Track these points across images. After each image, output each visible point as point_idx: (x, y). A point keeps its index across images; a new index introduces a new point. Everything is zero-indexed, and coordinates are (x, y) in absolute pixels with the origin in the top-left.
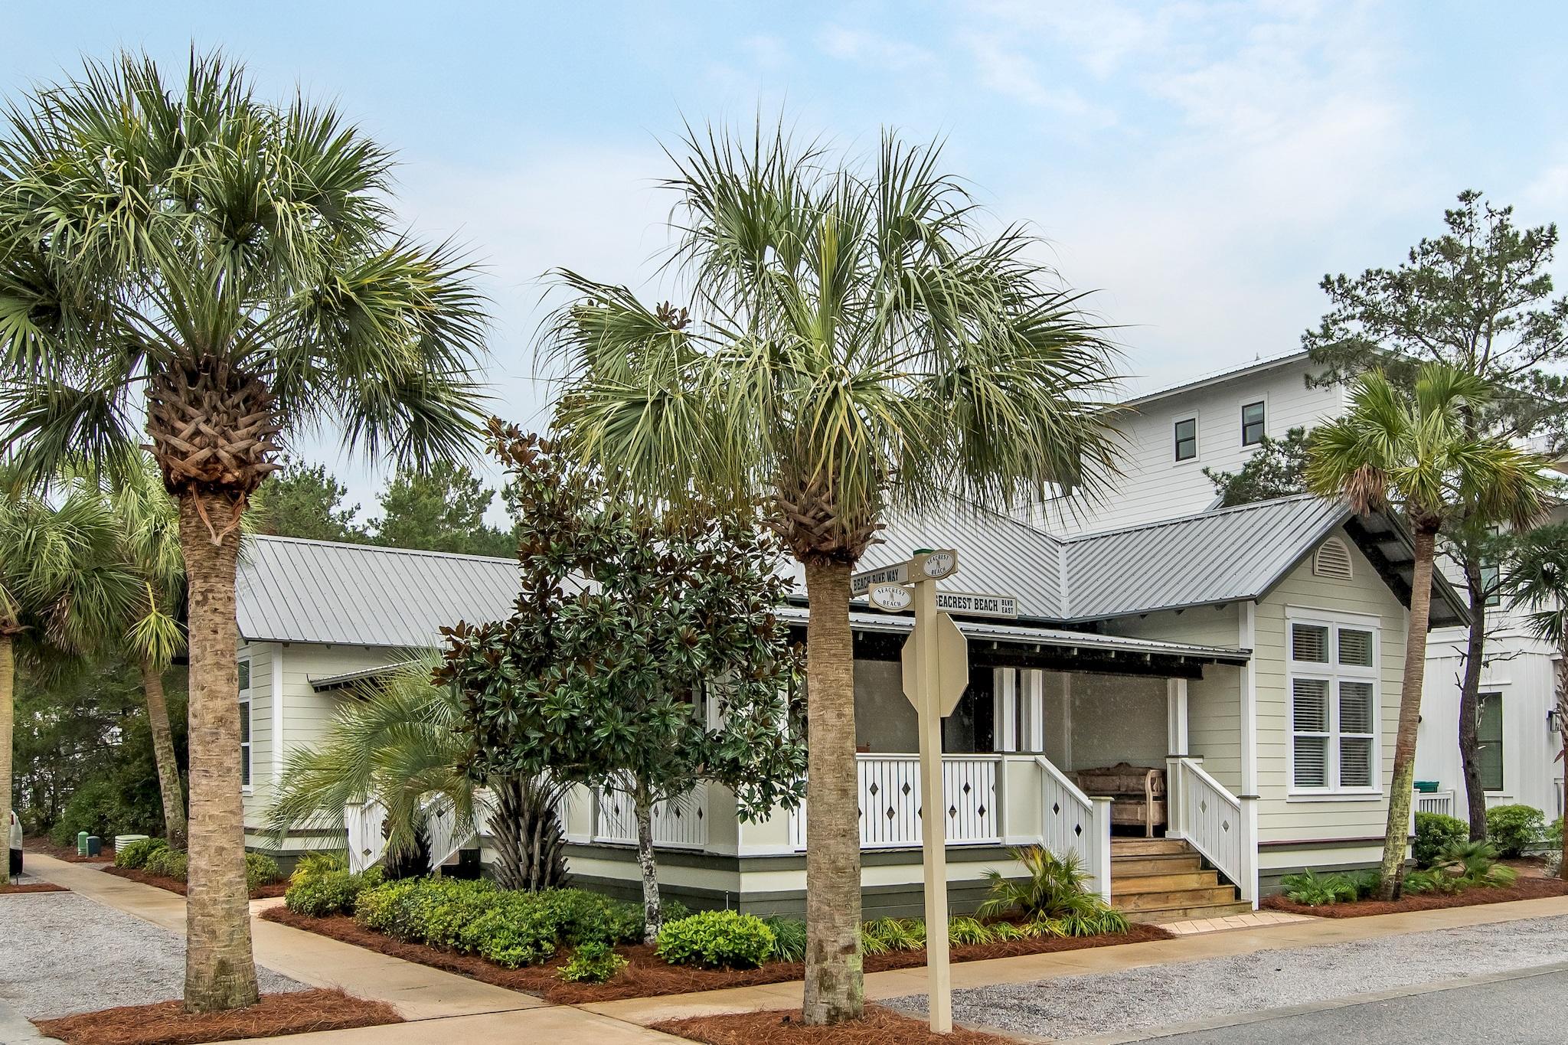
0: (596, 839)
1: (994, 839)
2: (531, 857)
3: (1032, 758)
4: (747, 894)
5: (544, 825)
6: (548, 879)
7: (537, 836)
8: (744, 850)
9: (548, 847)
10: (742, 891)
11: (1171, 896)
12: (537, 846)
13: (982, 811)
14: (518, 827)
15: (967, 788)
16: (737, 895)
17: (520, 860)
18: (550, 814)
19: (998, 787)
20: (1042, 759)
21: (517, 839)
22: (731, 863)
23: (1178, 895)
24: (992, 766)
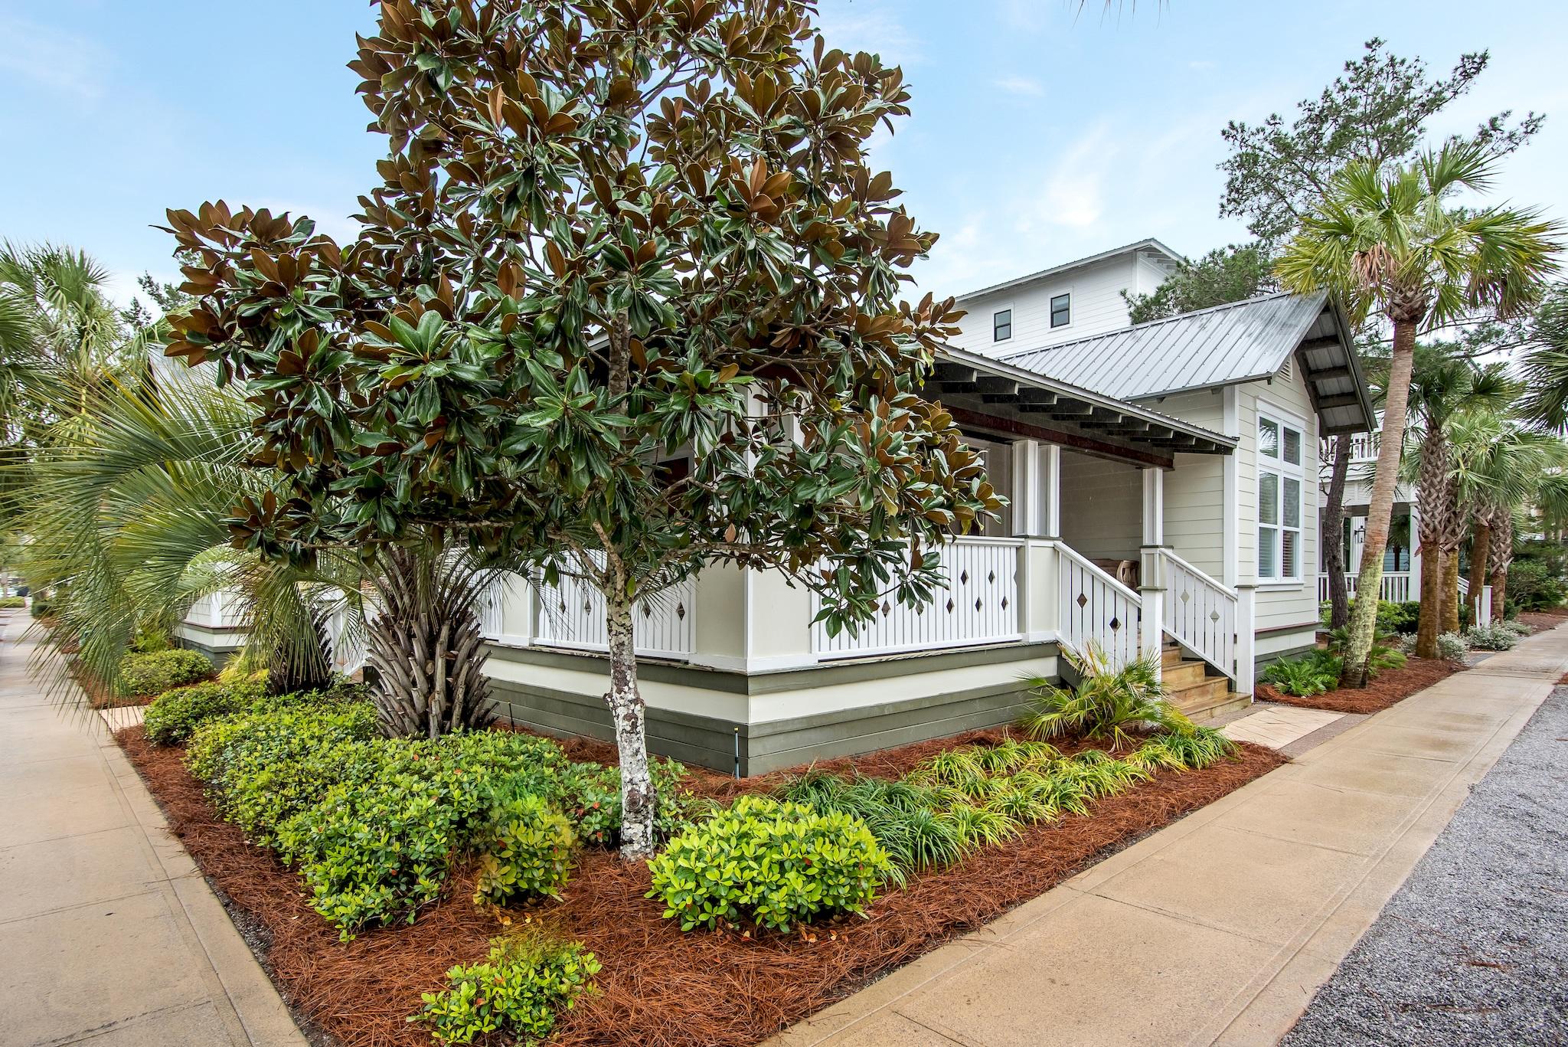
0: (537, 641)
1: (1016, 636)
2: (430, 680)
3: (1050, 544)
4: (759, 726)
5: (453, 631)
6: (457, 712)
7: (439, 649)
8: (755, 664)
9: (458, 664)
10: (752, 720)
11: (1188, 693)
12: (440, 663)
13: (1004, 604)
14: (410, 636)
15: (991, 577)
16: (744, 728)
17: (414, 684)
18: (464, 616)
19: (1020, 577)
20: (1060, 544)
21: (410, 653)
22: (736, 683)
23: (1193, 691)
24: (1014, 551)
